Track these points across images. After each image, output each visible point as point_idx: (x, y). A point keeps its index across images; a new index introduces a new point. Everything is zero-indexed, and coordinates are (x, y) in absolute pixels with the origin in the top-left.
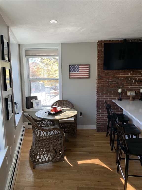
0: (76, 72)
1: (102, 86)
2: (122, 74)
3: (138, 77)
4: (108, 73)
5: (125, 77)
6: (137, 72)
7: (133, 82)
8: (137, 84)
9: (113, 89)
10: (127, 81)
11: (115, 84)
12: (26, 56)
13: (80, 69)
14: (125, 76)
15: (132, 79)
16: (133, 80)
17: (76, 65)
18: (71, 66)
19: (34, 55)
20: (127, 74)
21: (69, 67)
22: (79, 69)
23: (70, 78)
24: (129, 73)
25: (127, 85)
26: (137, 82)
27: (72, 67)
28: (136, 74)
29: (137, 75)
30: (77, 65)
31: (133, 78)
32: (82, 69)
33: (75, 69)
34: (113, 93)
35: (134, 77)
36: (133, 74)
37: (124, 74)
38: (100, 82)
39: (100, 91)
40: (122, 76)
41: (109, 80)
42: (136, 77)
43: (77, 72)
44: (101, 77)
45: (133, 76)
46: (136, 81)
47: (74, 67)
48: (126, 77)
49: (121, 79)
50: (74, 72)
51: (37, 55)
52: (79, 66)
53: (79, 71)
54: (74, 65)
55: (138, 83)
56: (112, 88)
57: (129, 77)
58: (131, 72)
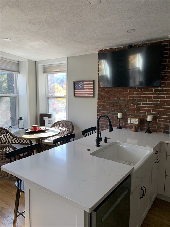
0: (80, 89)
1: (102, 107)
2: (126, 94)
3: (149, 97)
4: (109, 92)
5: (129, 98)
6: (147, 91)
7: (141, 105)
8: (146, 108)
9: (114, 113)
10: (132, 103)
11: (117, 106)
12: (44, 72)
13: (85, 86)
14: (129, 96)
15: (140, 101)
16: (142, 102)
17: (80, 82)
18: (76, 82)
19: (50, 71)
20: (133, 94)
21: (74, 83)
22: (83, 86)
23: (75, 96)
24: (136, 92)
25: (133, 109)
26: (146, 106)
27: (77, 84)
28: (145, 94)
29: (147, 95)
30: (82, 81)
31: (141, 99)
32: (86, 86)
33: (80, 86)
34: (114, 118)
35: (143, 97)
36: (141, 94)
37: (129, 94)
38: (100, 103)
39: (100, 114)
40: (126, 96)
41: (110, 100)
42: (145, 97)
43: (82, 89)
44: (101, 96)
45: (141, 96)
46: (145, 104)
47: (79, 84)
48: (132, 97)
49: (125, 100)
50: (79, 89)
51: (53, 71)
52: (83, 83)
53: (84, 88)
54: (79, 82)
55: (148, 107)
56: (114, 111)
57: (136, 97)
58: (137, 91)
